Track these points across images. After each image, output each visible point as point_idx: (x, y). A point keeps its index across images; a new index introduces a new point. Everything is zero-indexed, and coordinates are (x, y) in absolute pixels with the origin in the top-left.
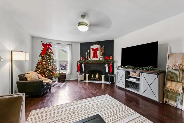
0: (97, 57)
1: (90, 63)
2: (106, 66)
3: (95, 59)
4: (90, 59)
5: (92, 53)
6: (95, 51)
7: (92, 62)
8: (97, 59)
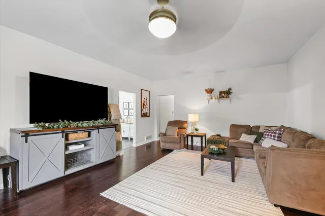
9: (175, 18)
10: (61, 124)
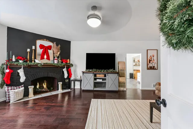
0: (48, 58)
1: (40, 68)
2: (65, 70)
3: (45, 61)
4: (37, 61)
5: (39, 51)
6: (46, 49)
7: (43, 65)
8: (50, 62)
9: (100, 18)
10: (94, 70)
